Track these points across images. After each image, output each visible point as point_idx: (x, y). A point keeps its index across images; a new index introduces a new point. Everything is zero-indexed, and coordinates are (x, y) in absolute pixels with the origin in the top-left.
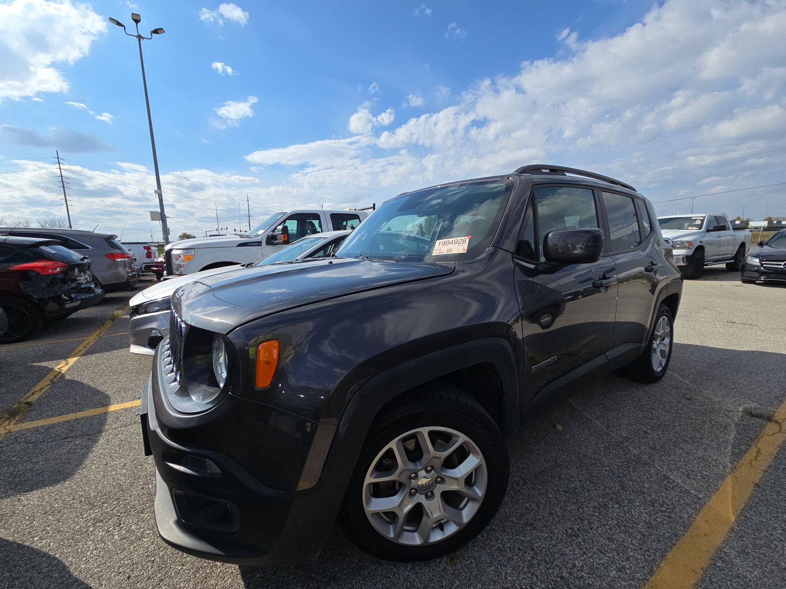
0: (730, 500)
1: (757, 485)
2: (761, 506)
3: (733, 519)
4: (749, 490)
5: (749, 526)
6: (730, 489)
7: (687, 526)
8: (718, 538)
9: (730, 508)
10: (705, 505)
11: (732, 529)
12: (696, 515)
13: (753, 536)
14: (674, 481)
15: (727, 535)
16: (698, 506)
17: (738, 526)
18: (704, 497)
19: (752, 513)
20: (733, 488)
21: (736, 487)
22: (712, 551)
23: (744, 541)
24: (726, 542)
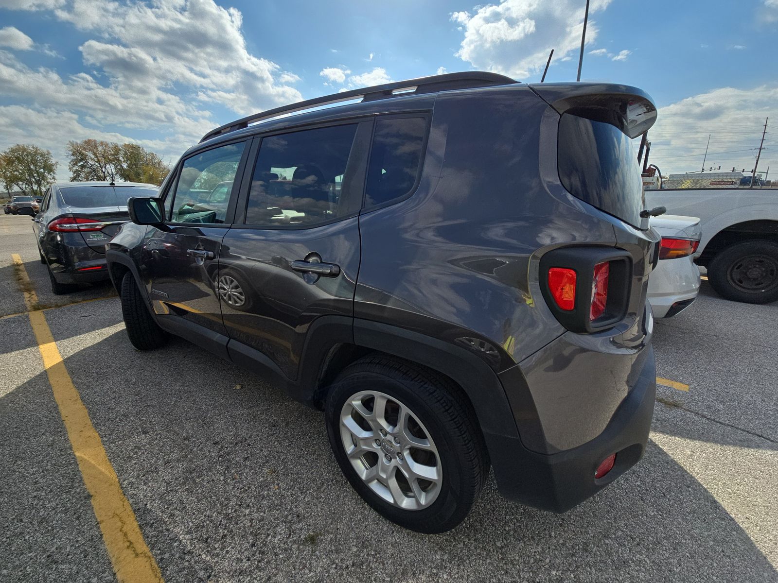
0: (93, 462)
1: (89, 497)
2: (68, 483)
3: (77, 454)
4: (90, 486)
5: (63, 461)
6: (103, 470)
7: (96, 425)
8: (72, 436)
9: (86, 457)
10: (103, 444)
11: (71, 448)
12: (99, 434)
13: (55, 458)
14: (138, 436)
15: (71, 443)
16: (105, 439)
17: (70, 454)
18: (110, 447)
19: (69, 471)
20: (101, 473)
21: (101, 476)
22: (69, 430)
23: (58, 450)
24: (67, 440)
